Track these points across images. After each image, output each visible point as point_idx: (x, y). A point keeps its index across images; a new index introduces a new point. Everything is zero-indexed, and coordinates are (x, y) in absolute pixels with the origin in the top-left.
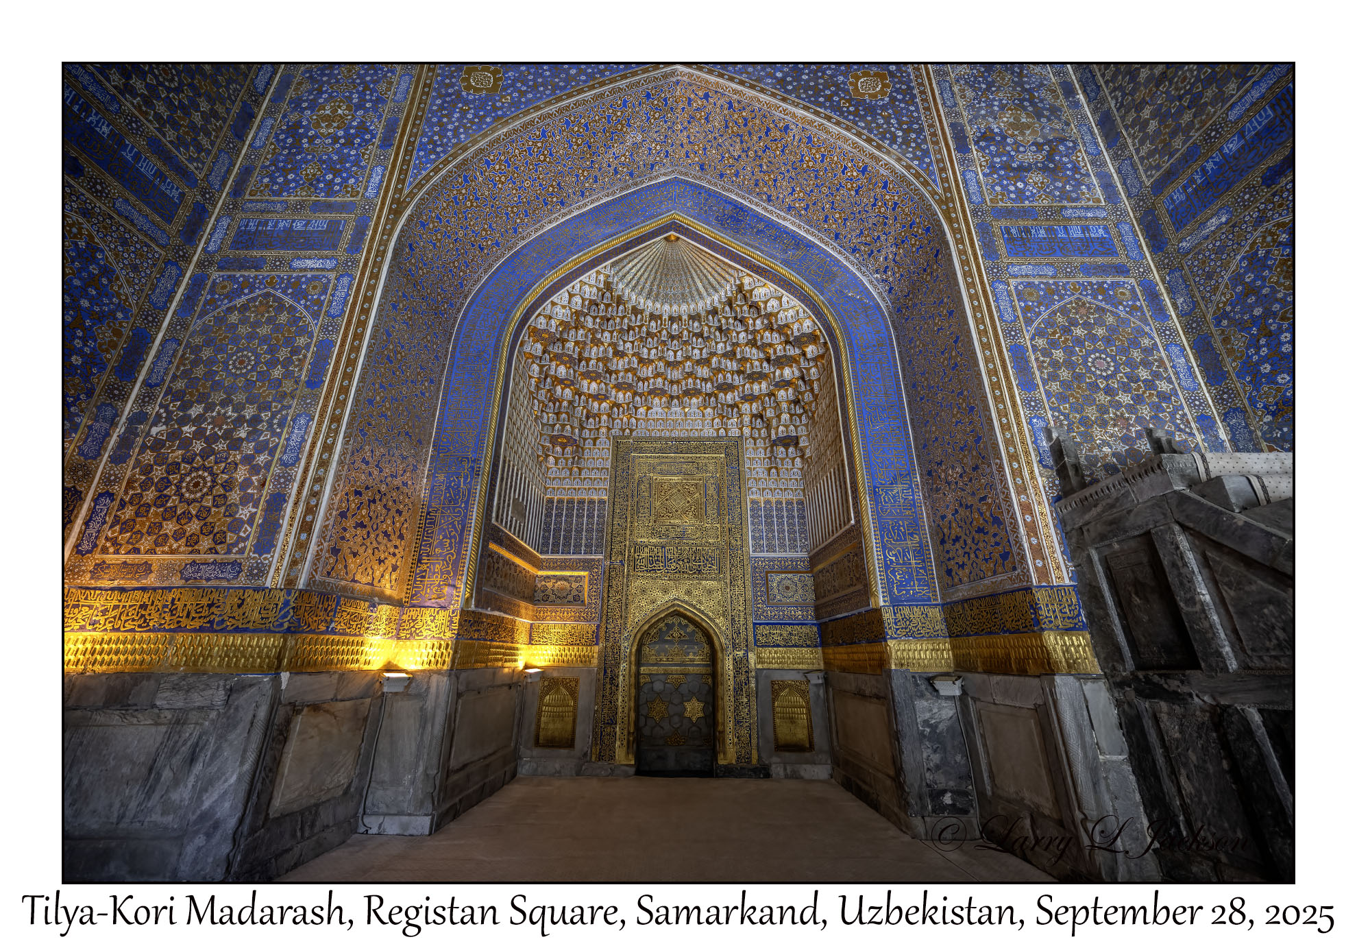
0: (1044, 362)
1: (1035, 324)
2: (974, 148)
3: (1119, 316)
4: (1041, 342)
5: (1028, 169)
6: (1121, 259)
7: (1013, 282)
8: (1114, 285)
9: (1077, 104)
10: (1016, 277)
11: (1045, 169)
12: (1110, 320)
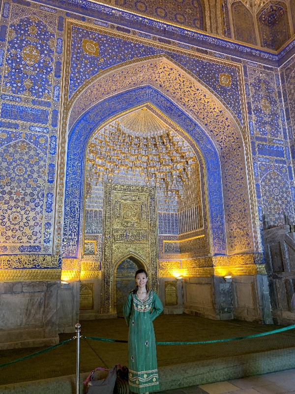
0: (263, 190)
1: (263, 178)
2: (253, 113)
4: (263, 183)
5: (267, 123)
6: (285, 158)
7: (259, 163)
8: (282, 167)
9: (281, 102)
11: (270, 124)
12: (280, 178)
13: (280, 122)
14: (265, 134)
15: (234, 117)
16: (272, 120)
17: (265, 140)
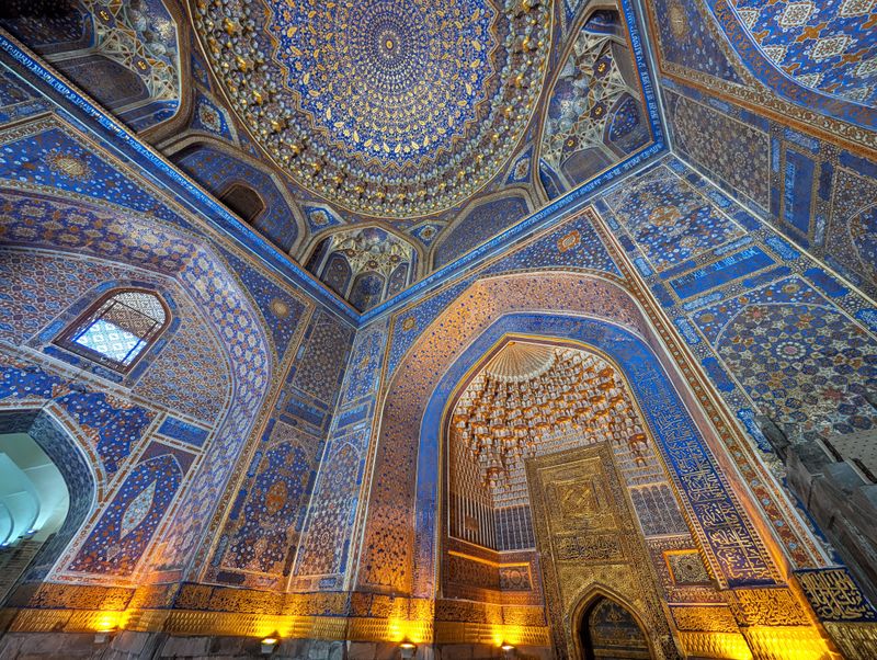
0: (734, 364)
1: (718, 338)
2: (637, 244)
3: (793, 306)
4: (727, 350)
5: (680, 238)
6: (779, 263)
7: (690, 315)
8: (779, 286)
9: (703, 183)
10: (692, 310)
11: (691, 232)
12: (786, 312)
13: (719, 212)
14: (684, 256)
15: (600, 274)
16: (693, 224)
17: (692, 264)
